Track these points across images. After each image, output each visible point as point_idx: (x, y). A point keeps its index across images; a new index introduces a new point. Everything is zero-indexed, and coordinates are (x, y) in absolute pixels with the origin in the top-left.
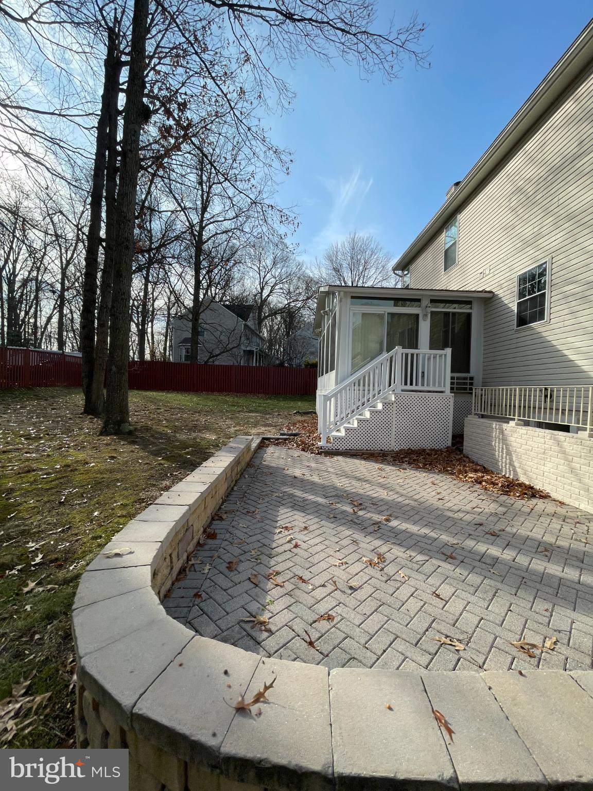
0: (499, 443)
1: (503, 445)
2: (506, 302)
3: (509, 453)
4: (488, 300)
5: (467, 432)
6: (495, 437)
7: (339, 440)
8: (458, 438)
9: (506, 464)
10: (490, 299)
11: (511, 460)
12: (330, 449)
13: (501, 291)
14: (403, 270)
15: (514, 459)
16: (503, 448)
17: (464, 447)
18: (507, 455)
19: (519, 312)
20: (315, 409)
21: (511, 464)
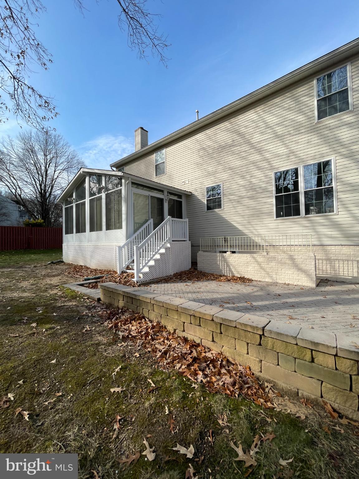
0: (222, 262)
1: (224, 262)
2: (200, 198)
3: (228, 266)
4: (189, 196)
5: (199, 260)
6: (219, 260)
7: (146, 274)
8: (194, 263)
9: (227, 271)
10: (190, 195)
11: (230, 269)
12: (142, 281)
13: (197, 193)
14: (117, 168)
15: (231, 268)
16: (224, 264)
17: (198, 267)
18: (227, 267)
19: (207, 204)
20: (62, 259)
21: (230, 270)
